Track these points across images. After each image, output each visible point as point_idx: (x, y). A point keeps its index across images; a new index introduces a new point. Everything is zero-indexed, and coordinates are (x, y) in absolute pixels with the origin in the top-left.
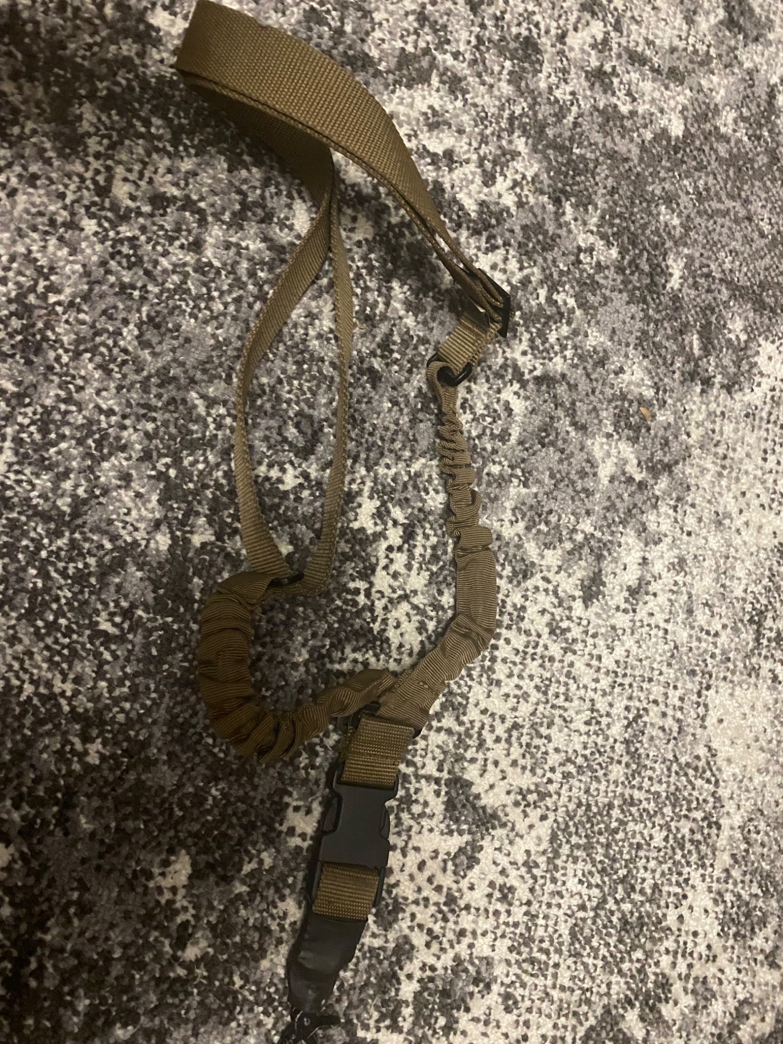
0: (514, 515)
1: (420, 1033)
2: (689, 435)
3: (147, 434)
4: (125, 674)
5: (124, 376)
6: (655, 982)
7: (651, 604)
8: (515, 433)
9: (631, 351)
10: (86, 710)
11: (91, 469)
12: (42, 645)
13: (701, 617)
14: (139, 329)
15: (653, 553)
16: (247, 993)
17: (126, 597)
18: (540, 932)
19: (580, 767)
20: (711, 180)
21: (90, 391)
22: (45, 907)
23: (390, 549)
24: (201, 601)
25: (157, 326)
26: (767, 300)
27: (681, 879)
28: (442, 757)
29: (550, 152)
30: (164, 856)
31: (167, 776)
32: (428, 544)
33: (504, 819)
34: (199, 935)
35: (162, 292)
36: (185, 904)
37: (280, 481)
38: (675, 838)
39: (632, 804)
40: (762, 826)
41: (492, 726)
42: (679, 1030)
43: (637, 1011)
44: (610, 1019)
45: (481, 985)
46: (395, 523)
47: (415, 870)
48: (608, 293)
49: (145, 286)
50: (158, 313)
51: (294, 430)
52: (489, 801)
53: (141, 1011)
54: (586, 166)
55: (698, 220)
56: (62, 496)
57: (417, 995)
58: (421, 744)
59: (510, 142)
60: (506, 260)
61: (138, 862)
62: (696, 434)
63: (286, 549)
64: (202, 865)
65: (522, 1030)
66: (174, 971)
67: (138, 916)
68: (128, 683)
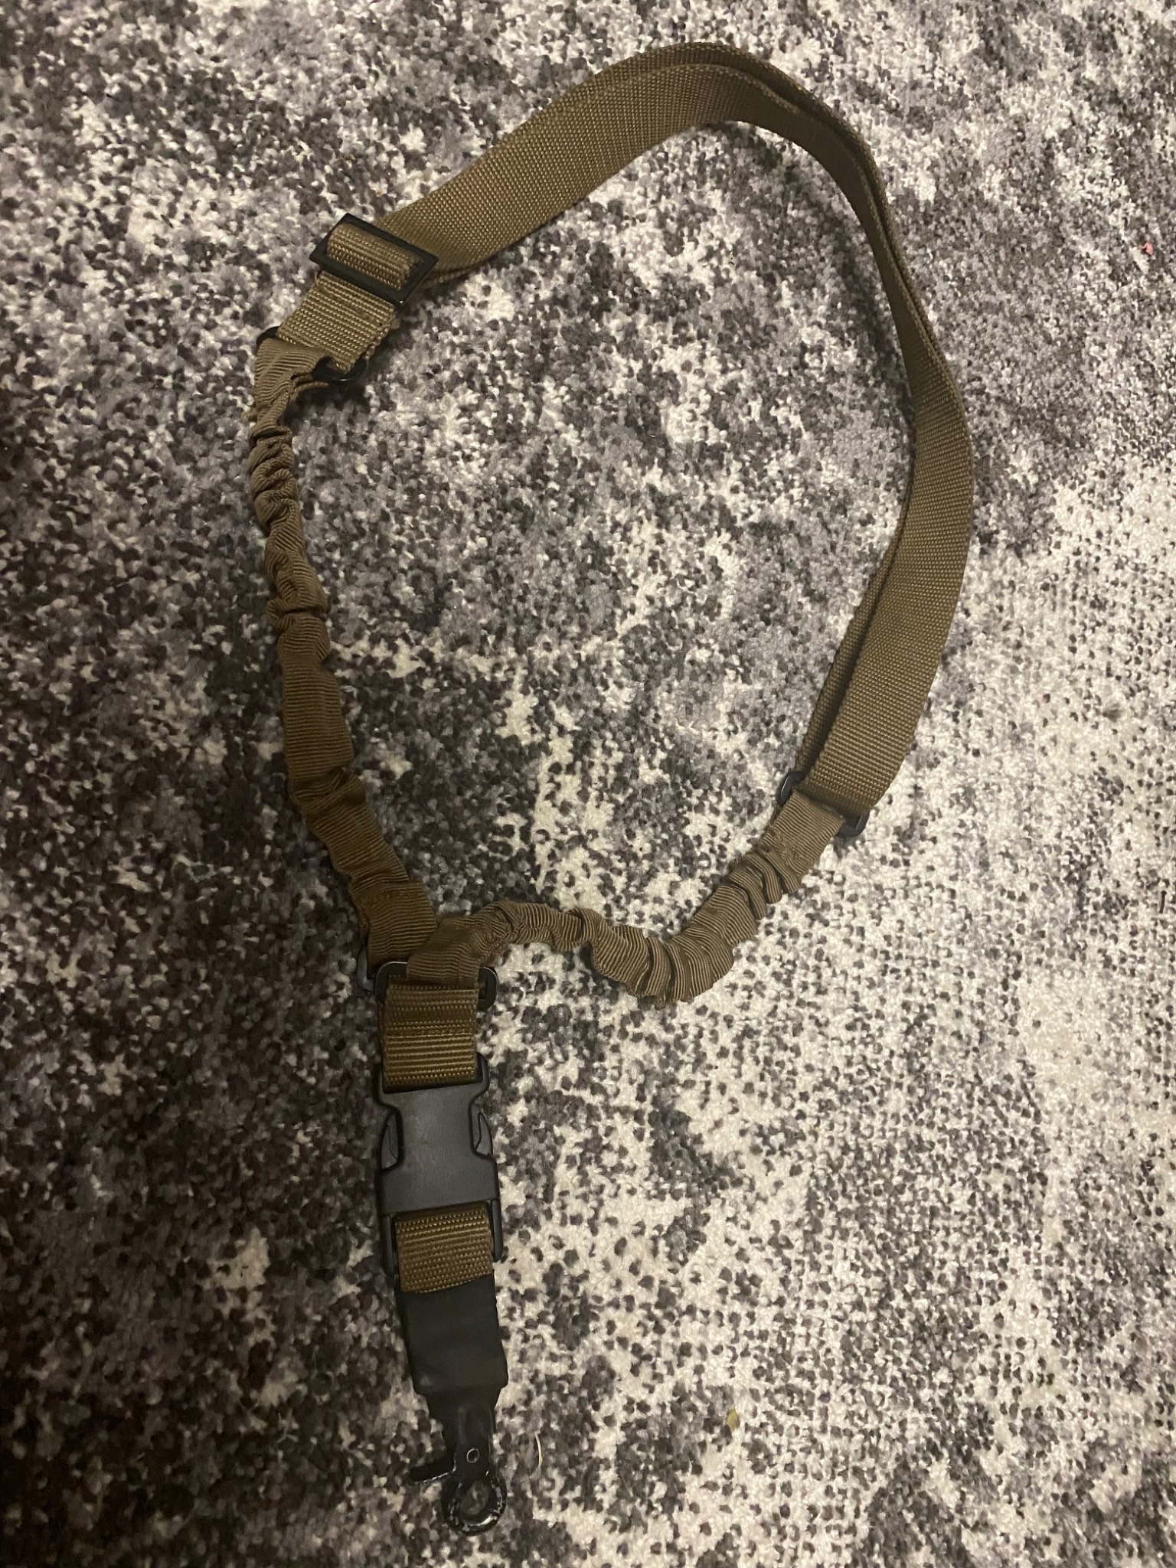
0: (731, 722)
1: (628, 1509)
2: (967, 613)
3: (186, 587)
4: (160, 954)
5: (152, 502)
6: (969, 1418)
7: (929, 855)
8: (727, 602)
9: (882, 494)
10: (100, 1011)
11: (102, 640)
12: (28, 907)
13: (1001, 872)
14: (174, 434)
15: (928, 780)
16: (360, 1455)
17: (159, 835)
18: (799, 1346)
19: (842, 1094)
20: (976, 263)
21: (99, 522)
22: (36, 1325)
23: (556, 768)
24: (275, 843)
25: (201, 430)
26: (1061, 429)
27: (996, 1260)
28: (641, 1078)
29: (756, 211)
30: (226, 1240)
31: (228, 1113)
32: (611, 762)
33: (738, 1173)
34: (283, 1363)
35: (207, 380)
36: (261, 1315)
37: (389, 663)
38: (984, 1198)
39: (920, 1148)
40: (1104, 1179)
41: (713, 1032)
42: (1007, 1491)
43: (945, 1462)
44: (907, 1477)
45: (717, 1430)
46: (562, 731)
47: (610, 1253)
48: (845, 410)
49: (180, 371)
50: (201, 410)
51: (408, 589)
52: (717, 1145)
53: (195, 1490)
54: (807, 233)
55: (961, 316)
56: (58, 678)
57: (622, 1450)
58: (611, 1061)
59: (701, 195)
60: (702, 358)
61: (185, 1250)
62: (978, 612)
63: (399, 767)
64: (285, 1255)
65: (779, 1499)
66: (246, 1423)
67: (187, 1336)
68: (164, 968)
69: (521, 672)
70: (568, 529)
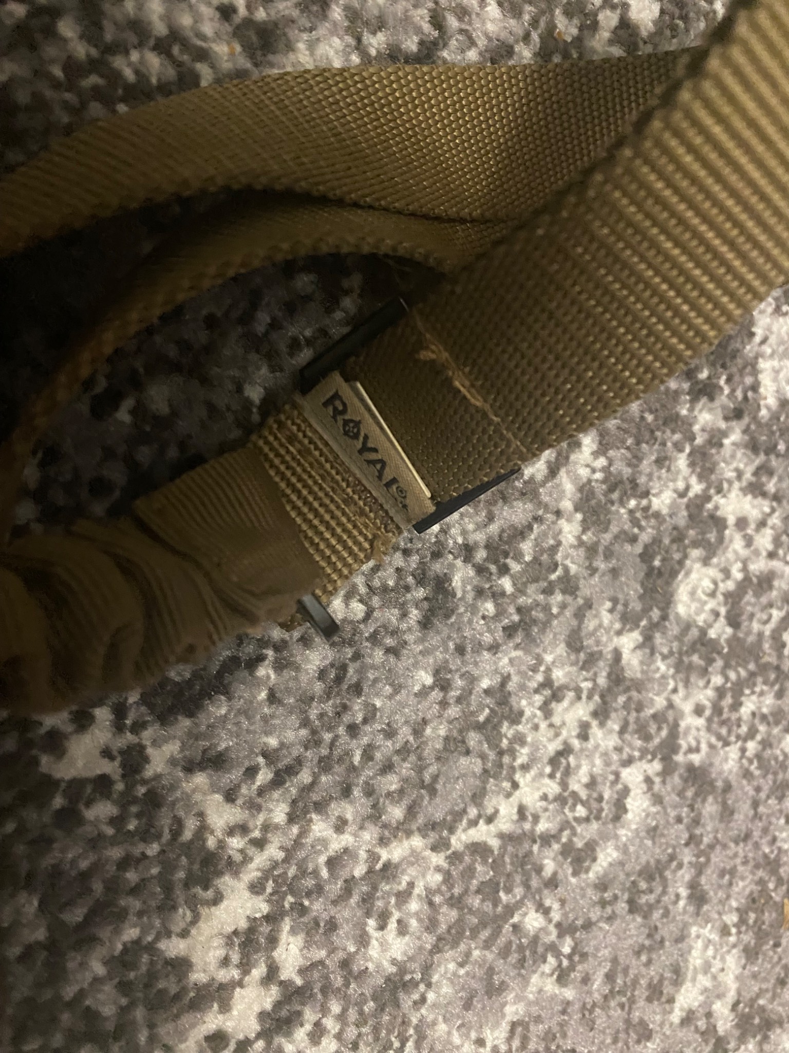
69: (273, 851)
70: (486, 655)
